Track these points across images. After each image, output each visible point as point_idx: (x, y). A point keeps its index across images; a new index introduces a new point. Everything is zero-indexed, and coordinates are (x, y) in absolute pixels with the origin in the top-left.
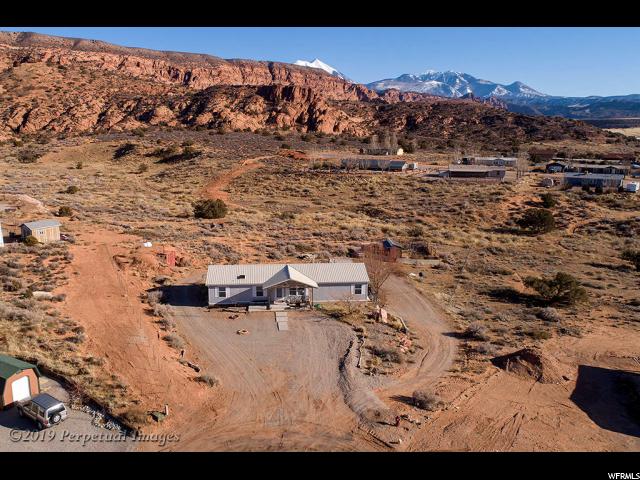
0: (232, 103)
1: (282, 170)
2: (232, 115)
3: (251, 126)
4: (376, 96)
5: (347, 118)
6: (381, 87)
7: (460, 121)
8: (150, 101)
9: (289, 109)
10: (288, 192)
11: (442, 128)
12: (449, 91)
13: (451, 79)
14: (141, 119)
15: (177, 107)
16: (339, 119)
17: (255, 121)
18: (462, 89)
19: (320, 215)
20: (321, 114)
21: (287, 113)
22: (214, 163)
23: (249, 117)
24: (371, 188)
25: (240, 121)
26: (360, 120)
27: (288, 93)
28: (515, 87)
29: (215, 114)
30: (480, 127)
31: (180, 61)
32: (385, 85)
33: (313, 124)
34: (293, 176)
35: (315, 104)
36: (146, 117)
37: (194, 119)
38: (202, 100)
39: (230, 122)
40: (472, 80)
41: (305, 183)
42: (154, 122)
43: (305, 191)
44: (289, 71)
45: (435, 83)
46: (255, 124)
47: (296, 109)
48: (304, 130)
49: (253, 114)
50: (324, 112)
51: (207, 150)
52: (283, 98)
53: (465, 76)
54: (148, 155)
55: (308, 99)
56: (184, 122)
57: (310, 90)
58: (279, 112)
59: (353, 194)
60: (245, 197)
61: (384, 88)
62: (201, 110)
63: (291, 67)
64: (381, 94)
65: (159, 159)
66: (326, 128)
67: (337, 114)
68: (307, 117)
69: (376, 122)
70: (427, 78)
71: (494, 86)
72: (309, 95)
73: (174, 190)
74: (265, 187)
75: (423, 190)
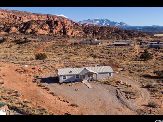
0: (38, 26)
1: (61, 45)
2: (38, 30)
3: (45, 33)
4: (81, 25)
5: (75, 31)
6: (82, 23)
7: (109, 32)
8: (9, 25)
9: (57, 28)
10: (64, 51)
11: (104, 34)
12: (102, 24)
13: (103, 21)
14: (6, 31)
15: (18, 27)
16: (73, 31)
17: (46, 32)
18: (106, 24)
19: (77, 57)
20: (67, 29)
21: (56, 29)
22: (37, 43)
23: (44, 31)
24: (91, 50)
25: (41, 32)
26: (79, 32)
27: (56, 23)
28: (121, 23)
29: (32, 30)
30: (115, 34)
31: (17, 13)
32: (83, 22)
33: (65, 33)
34: (65, 46)
35: (65, 26)
36: (8, 31)
37: (25, 31)
38: (27, 25)
39: (38, 32)
40: (109, 21)
41: (70, 49)
42: (10, 32)
43: (70, 51)
44: (54, 17)
45: (98, 22)
46: (46, 33)
47: (59, 28)
48: (62, 34)
49: (45, 29)
50: (68, 29)
51: (33, 40)
52: (54, 25)
53: (107, 20)
54: (11, 42)
55: (63, 25)
56: (21, 32)
57: (63, 22)
58: (53, 29)
59: (86, 51)
60: (50, 53)
61: (83, 23)
62: (27, 28)
63: (54, 16)
64: (83, 25)
65: (16, 43)
66: (69, 34)
67: (72, 30)
68: (63, 31)
69: (84, 32)
70: (96, 20)
71: (115, 23)
73: (25, 52)
74: (56, 50)
75: (108, 50)
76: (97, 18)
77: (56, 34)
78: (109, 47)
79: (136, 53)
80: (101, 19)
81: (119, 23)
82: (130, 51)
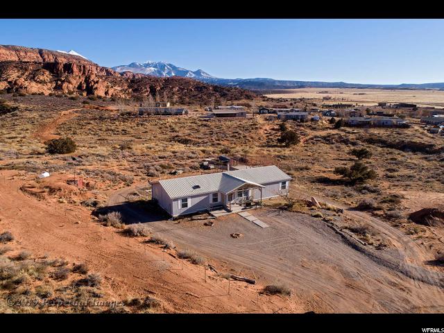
0: (23, 74)
1: (97, 117)
2: (26, 84)
3: (43, 91)
4: (119, 76)
5: (112, 87)
6: (118, 70)
9: (71, 79)
10: (110, 132)
12: (162, 74)
13: (162, 67)
16: (107, 87)
17: (45, 87)
18: (169, 73)
20: (95, 83)
21: (70, 82)
22: (35, 114)
23: (40, 85)
25: (34, 87)
26: (119, 89)
27: (68, 68)
28: (198, 73)
29: (10, 83)
30: (196, 93)
32: (122, 69)
33: (90, 90)
35: (90, 76)
39: (25, 88)
40: (174, 68)
43: (123, 130)
45: (152, 69)
46: (47, 90)
47: (75, 81)
48: (85, 94)
49: (43, 82)
50: (97, 82)
51: (22, 106)
52: (65, 72)
53: (170, 65)
55: (84, 73)
57: (84, 67)
58: (63, 82)
61: (121, 71)
64: (122, 74)
66: (100, 92)
68: (85, 86)
69: (130, 90)
70: (147, 65)
71: (187, 72)
72: (84, 70)
74: (89, 129)
75: (205, 126)
76: (150, 62)
77: (70, 93)
78: (205, 120)
79: (266, 132)
80: (159, 63)
81: (194, 73)
82: (254, 127)
